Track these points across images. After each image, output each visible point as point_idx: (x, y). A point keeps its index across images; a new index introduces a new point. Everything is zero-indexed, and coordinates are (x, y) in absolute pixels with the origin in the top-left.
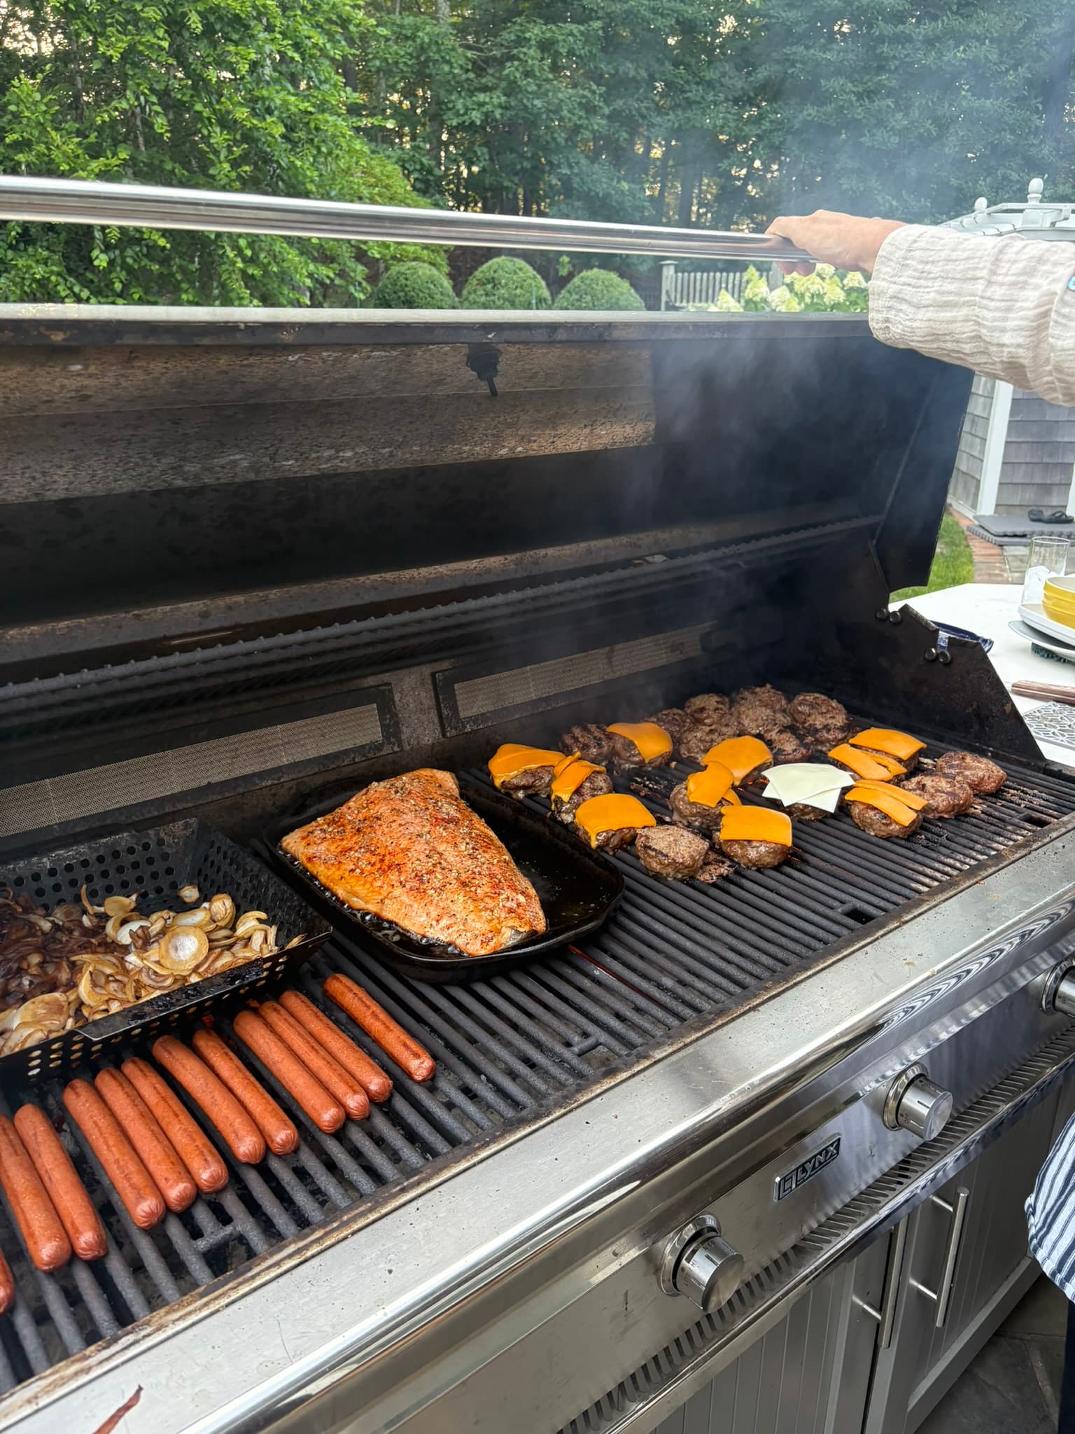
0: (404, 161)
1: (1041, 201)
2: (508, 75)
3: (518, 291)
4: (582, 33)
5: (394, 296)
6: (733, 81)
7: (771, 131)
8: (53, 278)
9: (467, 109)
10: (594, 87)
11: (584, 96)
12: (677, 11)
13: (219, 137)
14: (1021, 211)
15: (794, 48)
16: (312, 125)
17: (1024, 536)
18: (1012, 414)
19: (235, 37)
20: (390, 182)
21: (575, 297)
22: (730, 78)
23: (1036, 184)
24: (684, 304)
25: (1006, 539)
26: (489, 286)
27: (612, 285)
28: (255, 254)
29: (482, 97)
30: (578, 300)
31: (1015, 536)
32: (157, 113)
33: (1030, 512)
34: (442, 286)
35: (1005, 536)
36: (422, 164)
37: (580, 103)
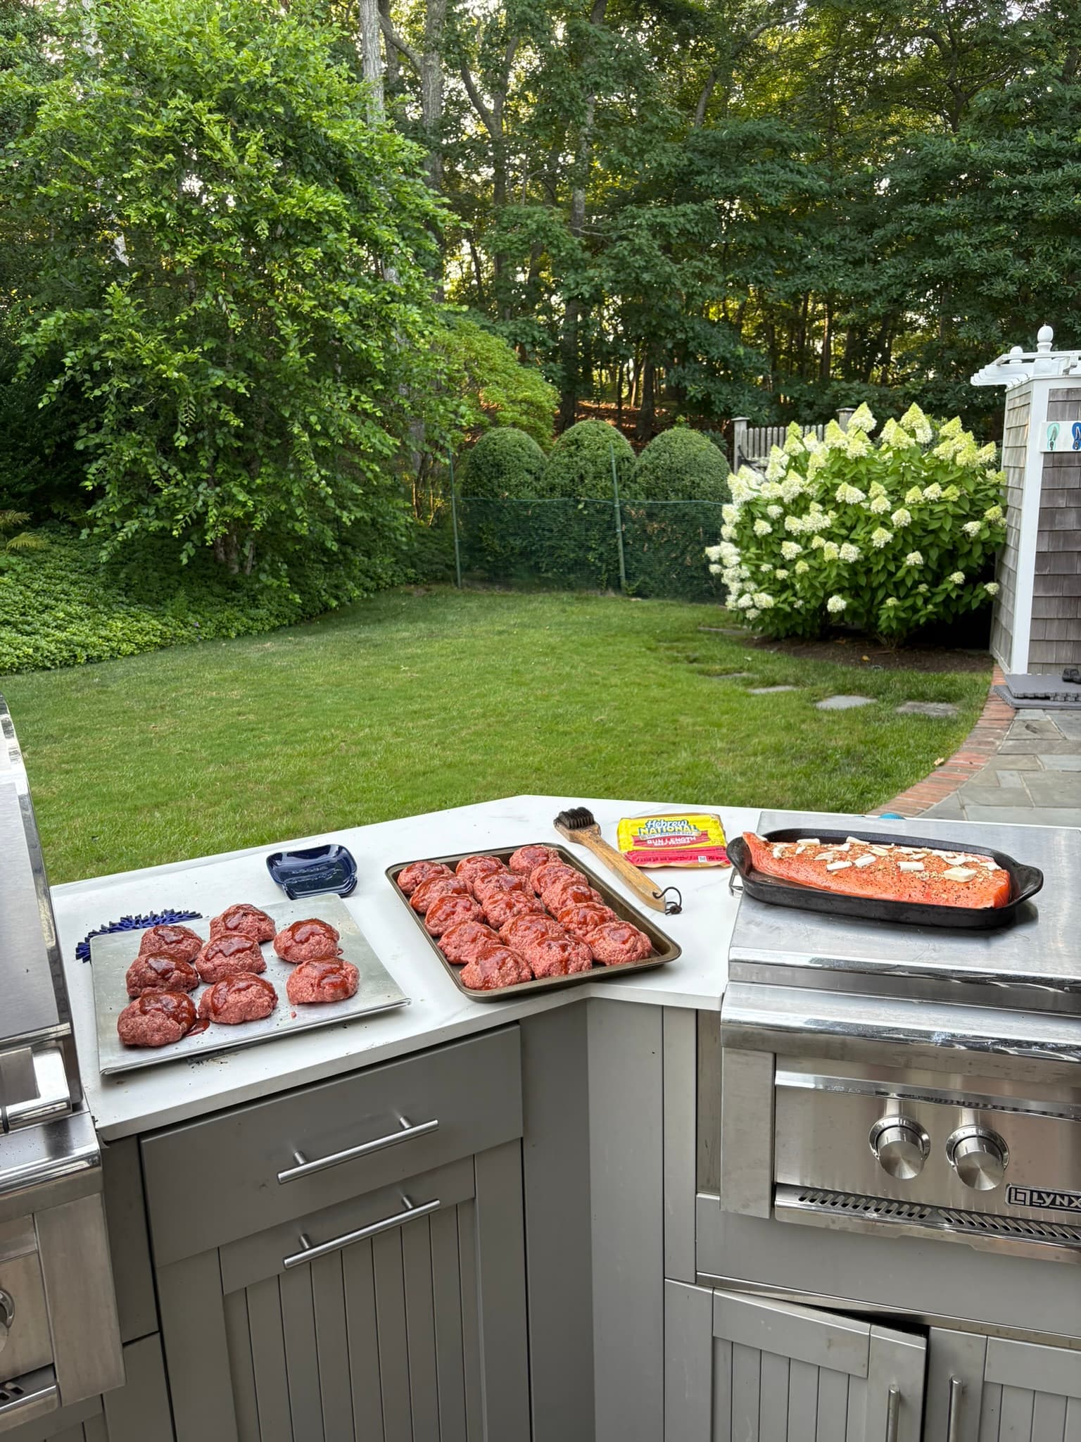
0: (516, 335)
1: (1052, 350)
2: (617, 254)
3: (600, 452)
4: (695, 213)
5: (484, 460)
6: (853, 244)
7: (890, 285)
8: (144, 459)
9: (577, 284)
10: (707, 258)
11: (696, 267)
12: (793, 183)
13: (289, 328)
14: (1032, 361)
15: (911, 207)
16: (383, 313)
17: (1047, 698)
18: (1037, 569)
19: (307, 239)
20: (491, 355)
21: (655, 455)
22: (851, 240)
23: (1046, 333)
24: (756, 458)
25: (1025, 702)
26: (573, 448)
27: (690, 443)
28: (325, 429)
29: (591, 272)
30: (657, 458)
31: (1036, 698)
32: (232, 310)
33: (1065, 672)
34: (530, 448)
35: (1025, 697)
36: (534, 337)
37: (693, 273)
